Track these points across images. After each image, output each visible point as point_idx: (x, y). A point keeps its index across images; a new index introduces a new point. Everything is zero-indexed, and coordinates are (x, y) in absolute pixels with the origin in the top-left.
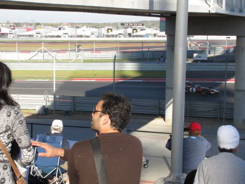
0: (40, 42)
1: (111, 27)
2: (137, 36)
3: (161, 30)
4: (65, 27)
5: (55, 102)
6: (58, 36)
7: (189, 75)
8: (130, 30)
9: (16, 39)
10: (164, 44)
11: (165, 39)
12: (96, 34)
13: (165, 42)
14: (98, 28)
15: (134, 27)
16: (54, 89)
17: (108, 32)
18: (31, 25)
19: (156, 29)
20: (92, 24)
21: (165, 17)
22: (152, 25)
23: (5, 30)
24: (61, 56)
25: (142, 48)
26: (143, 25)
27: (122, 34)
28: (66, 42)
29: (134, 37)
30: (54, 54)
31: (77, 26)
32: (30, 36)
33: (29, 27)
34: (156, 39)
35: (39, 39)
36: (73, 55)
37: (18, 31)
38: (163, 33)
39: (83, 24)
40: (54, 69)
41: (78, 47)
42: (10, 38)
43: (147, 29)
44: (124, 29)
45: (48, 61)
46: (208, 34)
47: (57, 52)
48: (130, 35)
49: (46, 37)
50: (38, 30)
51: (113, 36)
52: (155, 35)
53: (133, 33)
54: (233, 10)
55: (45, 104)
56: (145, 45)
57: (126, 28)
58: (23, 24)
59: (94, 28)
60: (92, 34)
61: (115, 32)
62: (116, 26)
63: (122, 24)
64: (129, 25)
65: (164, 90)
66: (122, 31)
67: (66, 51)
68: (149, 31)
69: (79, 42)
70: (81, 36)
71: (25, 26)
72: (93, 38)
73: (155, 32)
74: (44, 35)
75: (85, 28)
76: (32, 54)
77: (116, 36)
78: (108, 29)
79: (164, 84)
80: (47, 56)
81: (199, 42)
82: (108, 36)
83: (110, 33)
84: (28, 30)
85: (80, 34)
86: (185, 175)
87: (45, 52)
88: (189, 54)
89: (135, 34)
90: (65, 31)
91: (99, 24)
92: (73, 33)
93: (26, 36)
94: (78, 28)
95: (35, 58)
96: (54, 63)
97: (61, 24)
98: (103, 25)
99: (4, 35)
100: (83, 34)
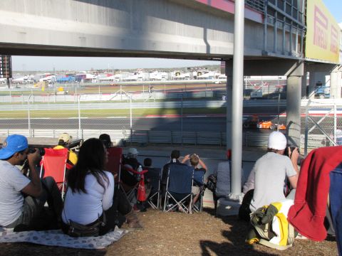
1: (178, 71)
2: (201, 78)
3: (222, 73)
4: (139, 72)
5: (131, 136)
6: (134, 80)
7: (246, 110)
8: (195, 74)
9: (98, 84)
11: (226, 80)
12: (166, 77)
13: (226, 83)
14: (168, 72)
15: (199, 71)
16: (131, 124)
17: (176, 75)
18: (111, 71)
19: (218, 72)
20: (163, 69)
21: (225, 60)
22: (213, 68)
23: (89, 76)
25: (207, 88)
26: (206, 69)
27: (188, 77)
28: (140, 85)
30: (130, 95)
32: (110, 80)
33: (110, 73)
35: (118, 83)
37: (100, 76)
38: (224, 76)
39: (155, 70)
42: (94, 82)
43: (210, 72)
44: (190, 73)
45: (125, 101)
46: (262, 75)
47: (133, 93)
48: (195, 78)
49: (124, 81)
50: (117, 75)
51: (181, 79)
52: (217, 77)
53: (198, 75)
54: (283, 54)
55: (123, 137)
57: (192, 72)
58: (105, 71)
59: (165, 73)
60: (162, 77)
61: (182, 75)
62: (184, 70)
63: (189, 68)
64: (194, 69)
65: (225, 124)
66: (188, 74)
67: (140, 92)
68: (211, 74)
69: (152, 84)
70: (154, 79)
71: (106, 72)
72: (164, 81)
73: (217, 74)
74: (122, 79)
75: (156, 72)
76: (112, 95)
77: (184, 78)
78: (176, 73)
79: (225, 118)
80: (124, 97)
81: (253, 82)
82: (176, 79)
83: (178, 76)
84: (109, 75)
86: (243, 195)
87: (123, 93)
88: (246, 92)
89: (200, 76)
90: (140, 76)
91: (168, 69)
92: (147, 77)
93: (107, 80)
94: (151, 72)
95: (114, 99)
96: (131, 103)
97: (136, 70)
98: (172, 70)
99: (88, 80)
100: (155, 77)
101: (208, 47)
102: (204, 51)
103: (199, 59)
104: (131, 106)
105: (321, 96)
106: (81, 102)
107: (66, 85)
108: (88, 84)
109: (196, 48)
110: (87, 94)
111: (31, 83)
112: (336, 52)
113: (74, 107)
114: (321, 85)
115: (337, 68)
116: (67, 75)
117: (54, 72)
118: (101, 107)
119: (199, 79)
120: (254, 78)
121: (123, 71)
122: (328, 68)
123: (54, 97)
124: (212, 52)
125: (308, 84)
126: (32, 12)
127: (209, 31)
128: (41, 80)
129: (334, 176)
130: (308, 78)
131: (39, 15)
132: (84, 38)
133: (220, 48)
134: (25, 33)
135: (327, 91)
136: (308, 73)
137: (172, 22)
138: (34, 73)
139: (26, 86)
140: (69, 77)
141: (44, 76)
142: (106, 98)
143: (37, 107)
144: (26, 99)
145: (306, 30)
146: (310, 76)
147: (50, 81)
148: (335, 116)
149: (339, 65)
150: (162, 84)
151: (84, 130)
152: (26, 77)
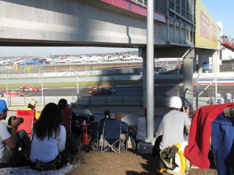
0: (69, 66)
1: (110, 56)
2: (126, 60)
3: (139, 56)
4: (83, 56)
5: (78, 100)
6: (79, 62)
7: (156, 81)
8: (121, 57)
9: (55, 65)
10: (142, 64)
11: (142, 61)
12: (102, 60)
14: (103, 56)
15: (124, 55)
16: (78, 92)
18: (64, 56)
20: (99, 54)
21: (141, 48)
22: (134, 53)
23: (48, 60)
26: (129, 54)
28: (84, 65)
29: (124, 61)
30: (77, 72)
32: (63, 62)
34: (137, 61)
35: (68, 64)
36: (87, 73)
37: (56, 60)
38: (141, 58)
39: (94, 55)
41: (91, 67)
42: (52, 64)
45: (74, 77)
46: (167, 57)
47: (79, 71)
48: (121, 60)
49: (72, 62)
50: (68, 59)
51: (111, 61)
52: (136, 59)
53: (123, 58)
54: (180, 43)
55: (72, 102)
56: (130, 65)
57: (119, 56)
58: (59, 56)
59: (100, 57)
60: (99, 60)
61: (113, 58)
62: (113, 55)
63: (117, 54)
64: (121, 54)
65: (142, 91)
66: (116, 58)
67: (84, 70)
68: (132, 57)
69: (92, 65)
70: (93, 61)
72: (100, 62)
73: (136, 57)
75: (95, 57)
76: (65, 73)
77: (113, 60)
79: (142, 87)
80: (73, 74)
81: (161, 62)
82: (108, 61)
83: (110, 59)
84: (62, 59)
86: (155, 139)
87: (72, 71)
88: (156, 69)
89: (125, 59)
90: (83, 59)
91: (103, 54)
92: (88, 60)
93: (61, 62)
94: (91, 56)
95: (67, 75)
96: (78, 77)
97: (81, 55)
98: (105, 55)
99: (48, 63)
100: (94, 60)
101: (130, 39)
102: (127, 42)
103: (124, 47)
104: (78, 80)
105: (207, 71)
106: (43, 78)
107: (32, 66)
108: (47, 65)
109: (121, 40)
110: (47, 72)
111: (8, 65)
112: (215, 41)
113: (38, 81)
114: (206, 63)
115: (217, 52)
116: (33, 59)
117: (24, 57)
118: (57, 81)
120: (161, 59)
121: (72, 56)
122: (210, 52)
123: (24, 74)
124: (133, 42)
125: (197, 63)
126: (8, 17)
127: (130, 28)
128: (15, 63)
129: (214, 124)
130: (197, 59)
131: (13, 18)
132: (45, 34)
133: (137, 39)
134: (3, 31)
135: (210, 67)
136: (198, 56)
137: (105, 22)
138: (10, 58)
139: (4, 67)
140: (34, 61)
141: (17, 60)
142: (60, 74)
143: (12, 82)
144: (5, 76)
145: (195, 27)
146: (199, 58)
147: (21, 63)
148: (216, 84)
149: (217, 50)
150: (99, 65)
151: (46, 97)
152: (4, 61)
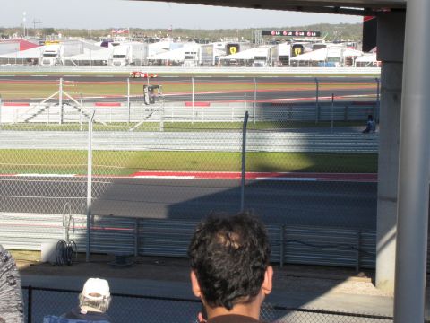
0: (53, 78)
1: (236, 41)
2: (304, 64)
3: (366, 49)
4: (118, 39)
5: (90, 231)
8: (284, 49)
10: (374, 86)
11: (377, 71)
12: (199, 58)
13: (377, 80)
14: (203, 42)
15: (296, 40)
16: (89, 197)
17: (229, 53)
18: (31, 32)
19: (353, 47)
20: (187, 31)
21: (376, 13)
22: (339, 36)
24: (107, 114)
25: (317, 93)
26: (318, 35)
27: (263, 58)
28: (119, 79)
29: (294, 65)
30: (88, 108)
31: (148, 36)
32: (29, 60)
33: (27, 38)
34: (353, 70)
35: (51, 69)
36: (137, 112)
38: (372, 57)
39: (165, 33)
40: (89, 148)
41: (152, 90)
43: (330, 45)
44: (270, 46)
45: (72, 127)
47: (98, 102)
48: (284, 60)
49: (69, 63)
50: (49, 47)
51: (241, 63)
52: (350, 61)
53: (293, 55)
55: (63, 237)
56: (323, 87)
57: (276, 42)
58: (12, 31)
59: (194, 43)
60: (186, 58)
61: (247, 53)
62: (250, 37)
63: (266, 33)
64: (283, 35)
65: (373, 204)
66: (263, 50)
67: (117, 100)
68: (333, 50)
70: (160, 63)
71: (16, 36)
72: (190, 68)
73: (349, 52)
74: (63, 59)
75: (168, 42)
76: (34, 108)
77: (250, 63)
78: (229, 46)
79: (373, 187)
80: (72, 116)
82: (229, 63)
83: (234, 56)
84: (25, 46)
85: (156, 57)
87: (66, 102)
89: (299, 58)
91: (205, 33)
92: (140, 56)
93: (19, 61)
94: (152, 41)
96: (90, 132)
97: (109, 31)
98: (216, 35)
100: (164, 56)
104: (91, 143)
119: (295, 64)
121: (69, 33)
150: (186, 78)
